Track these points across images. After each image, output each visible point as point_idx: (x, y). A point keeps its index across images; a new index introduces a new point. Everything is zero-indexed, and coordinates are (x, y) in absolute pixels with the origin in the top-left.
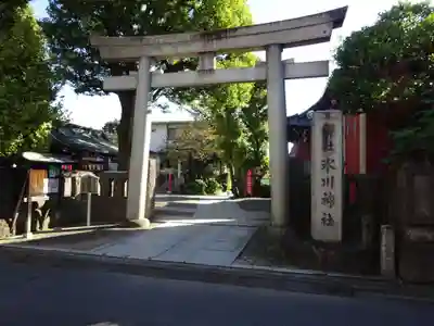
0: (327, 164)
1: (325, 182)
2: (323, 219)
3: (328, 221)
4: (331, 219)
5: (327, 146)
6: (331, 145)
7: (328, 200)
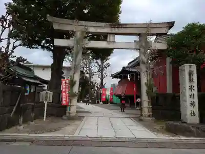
0: (191, 88)
1: (191, 96)
2: (191, 113)
3: (193, 114)
4: (194, 113)
5: (191, 80)
6: (193, 80)
7: (192, 104)
